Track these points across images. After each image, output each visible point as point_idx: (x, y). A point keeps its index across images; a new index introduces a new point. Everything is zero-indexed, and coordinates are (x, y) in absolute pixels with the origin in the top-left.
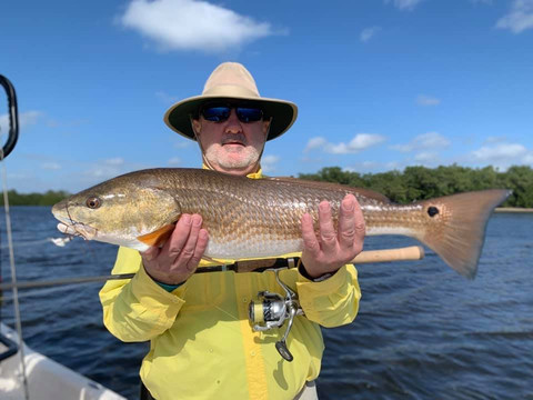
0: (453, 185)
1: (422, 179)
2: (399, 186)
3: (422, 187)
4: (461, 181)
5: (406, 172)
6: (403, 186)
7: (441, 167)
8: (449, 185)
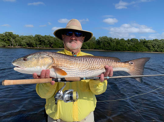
0: (49, 41)
1: (40, 38)
2: (33, 41)
3: (40, 41)
4: (52, 40)
5: (35, 36)
6: (34, 40)
7: (45, 36)
8: (48, 41)
